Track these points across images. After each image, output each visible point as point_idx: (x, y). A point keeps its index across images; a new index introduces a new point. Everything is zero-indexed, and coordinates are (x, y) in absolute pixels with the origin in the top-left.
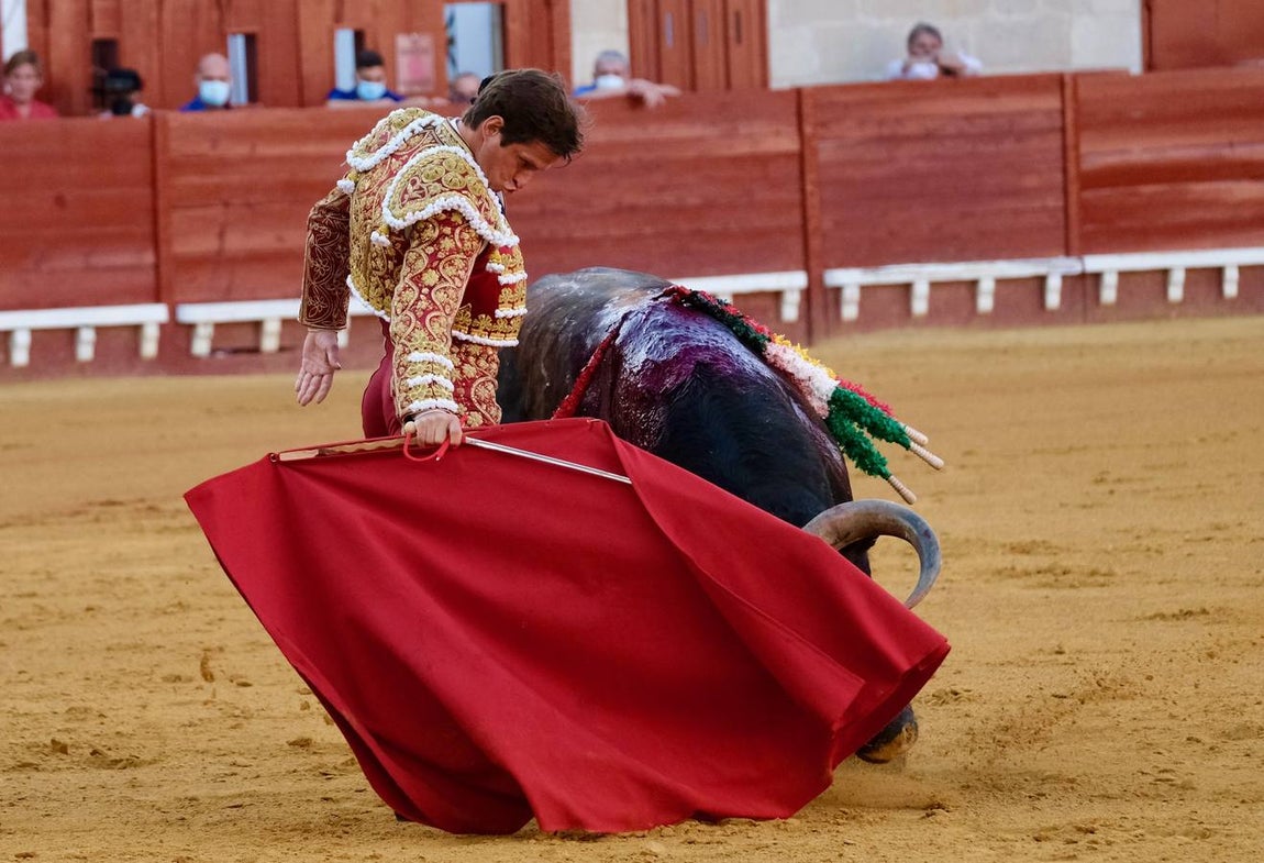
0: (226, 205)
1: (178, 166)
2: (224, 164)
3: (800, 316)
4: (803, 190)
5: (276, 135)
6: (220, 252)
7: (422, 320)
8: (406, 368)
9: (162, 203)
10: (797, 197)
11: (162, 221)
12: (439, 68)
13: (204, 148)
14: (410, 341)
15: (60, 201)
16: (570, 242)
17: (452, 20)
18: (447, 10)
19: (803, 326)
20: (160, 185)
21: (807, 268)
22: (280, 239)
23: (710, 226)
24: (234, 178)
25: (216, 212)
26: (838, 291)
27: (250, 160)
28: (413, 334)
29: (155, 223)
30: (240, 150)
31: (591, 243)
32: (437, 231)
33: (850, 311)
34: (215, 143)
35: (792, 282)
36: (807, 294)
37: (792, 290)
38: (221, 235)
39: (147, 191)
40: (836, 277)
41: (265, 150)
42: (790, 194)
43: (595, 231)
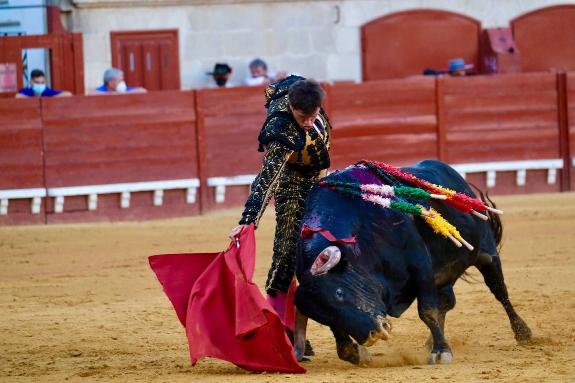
3: (196, 201)
4: (197, 139)
10: (194, 143)
16: (83, 165)
17: (26, 56)
18: (23, 52)
19: (198, 205)
21: (199, 177)
23: (152, 156)
26: (214, 188)
31: (95, 166)
33: (220, 198)
35: (192, 184)
36: (199, 190)
37: (192, 188)
40: (213, 181)
42: (191, 142)
43: (96, 160)
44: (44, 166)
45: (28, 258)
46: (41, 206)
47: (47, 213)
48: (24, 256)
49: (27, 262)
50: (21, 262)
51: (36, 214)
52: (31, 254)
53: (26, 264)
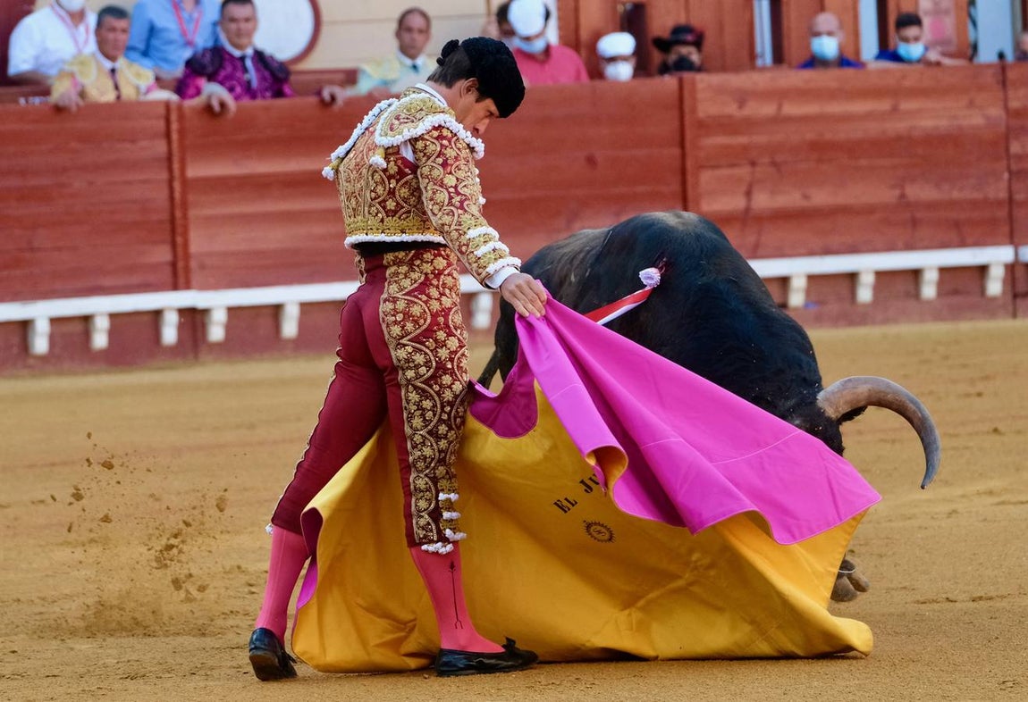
0: (753, 164)
1: (705, 126)
2: (749, 125)
5: (803, 94)
6: (747, 210)
7: (461, 207)
8: (468, 245)
9: (689, 164)
11: (690, 179)
12: (962, 31)
13: (731, 109)
14: (460, 225)
15: (591, 161)
20: (688, 145)
22: (806, 197)
24: (760, 139)
25: (744, 171)
27: (778, 120)
28: (460, 220)
29: (684, 183)
30: (768, 109)
32: (438, 145)
34: (742, 103)
38: (748, 194)
39: (676, 151)
41: (790, 109)
44: (1011, 200)
45: (980, 387)
46: (1005, 282)
47: (1015, 296)
48: (972, 382)
49: (979, 395)
50: (968, 395)
51: (994, 299)
52: (987, 378)
53: (978, 400)
